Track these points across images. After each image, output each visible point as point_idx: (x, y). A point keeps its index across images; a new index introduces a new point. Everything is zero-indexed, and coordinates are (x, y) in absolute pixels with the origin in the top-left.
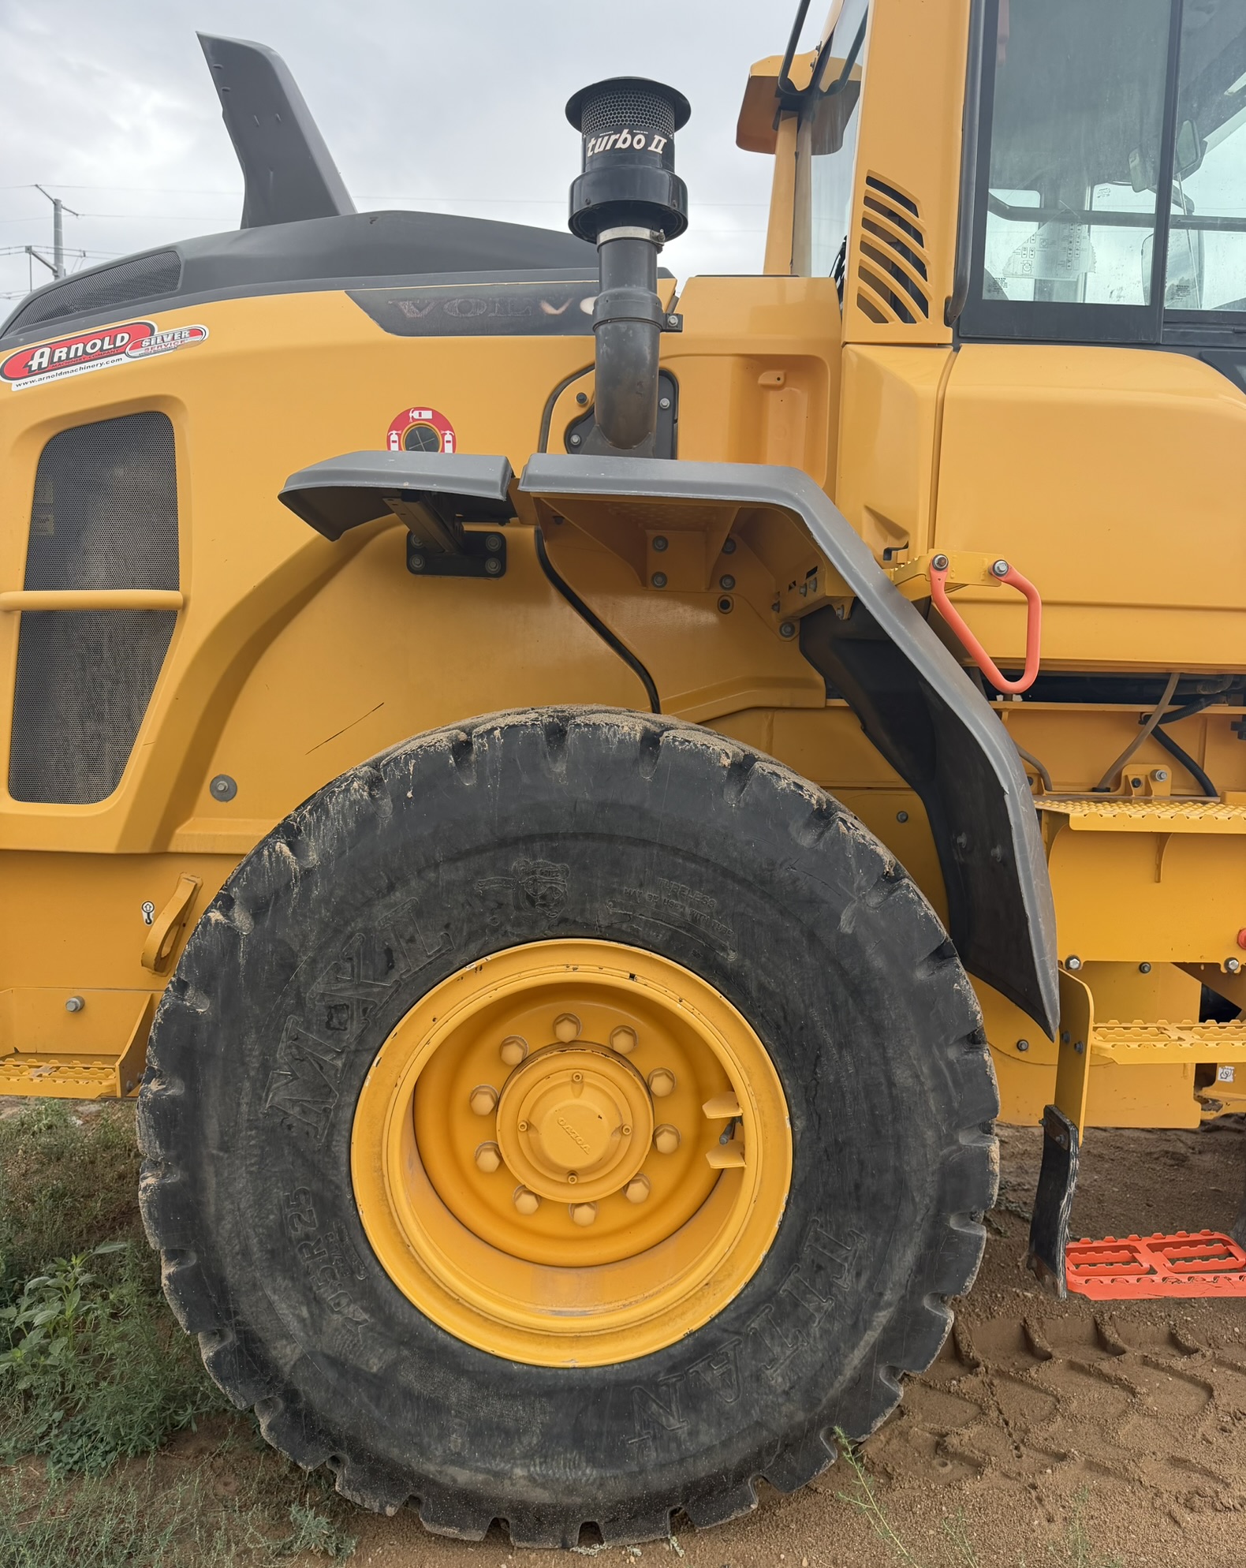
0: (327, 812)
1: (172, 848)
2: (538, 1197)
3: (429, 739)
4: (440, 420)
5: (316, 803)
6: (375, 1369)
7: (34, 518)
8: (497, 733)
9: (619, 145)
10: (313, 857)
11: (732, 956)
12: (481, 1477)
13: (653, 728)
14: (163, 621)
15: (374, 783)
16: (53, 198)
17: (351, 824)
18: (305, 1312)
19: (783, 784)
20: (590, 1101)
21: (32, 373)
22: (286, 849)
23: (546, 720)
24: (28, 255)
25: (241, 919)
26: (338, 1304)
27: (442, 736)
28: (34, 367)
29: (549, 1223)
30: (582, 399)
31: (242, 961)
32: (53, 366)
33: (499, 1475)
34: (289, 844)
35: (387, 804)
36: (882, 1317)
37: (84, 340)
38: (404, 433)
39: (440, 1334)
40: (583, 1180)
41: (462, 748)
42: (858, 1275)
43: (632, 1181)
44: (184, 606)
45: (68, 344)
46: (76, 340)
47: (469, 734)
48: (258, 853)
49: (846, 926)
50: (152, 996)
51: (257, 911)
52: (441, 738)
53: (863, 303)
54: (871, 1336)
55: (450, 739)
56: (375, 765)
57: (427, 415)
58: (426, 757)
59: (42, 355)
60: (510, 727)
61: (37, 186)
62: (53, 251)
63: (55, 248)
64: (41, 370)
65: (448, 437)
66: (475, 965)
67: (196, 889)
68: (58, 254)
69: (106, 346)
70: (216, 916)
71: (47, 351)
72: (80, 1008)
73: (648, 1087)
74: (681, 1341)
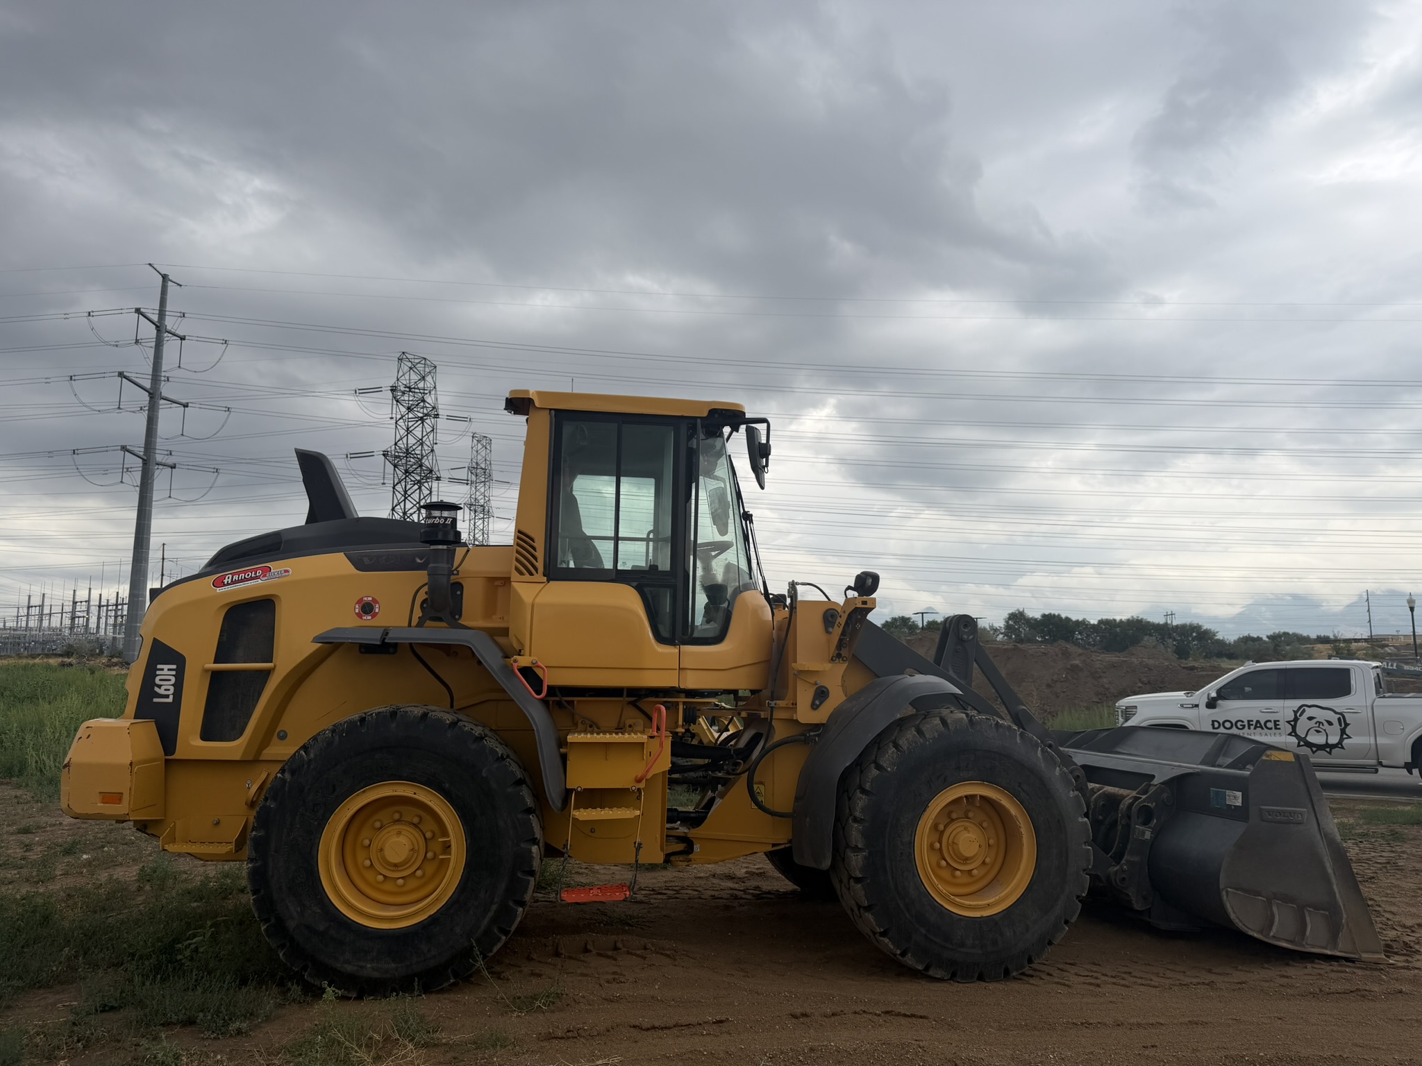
0: (317, 741)
1: (261, 759)
2: (384, 876)
3: (352, 717)
4: (375, 601)
5: (315, 738)
6: (321, 929)
7: (220, 635)
8: (374, 714)
9: (435, 522)
10: (312, 755)
11: (447, 785)
12: (355, 968)
13: (426, 710)
14: (266, 674)
15: (333, 731)
16: (163, 273)
17: (325, 745)
18: (299, 909)
19: (467, 728)
20: (402, 839)
21: (225, 585)
22: (303, 753)
23: (391, 709)
24: (137, 314)
25: (287, 776)
26: (310, 906)
27: (357, 716)
28: (226, 583)
29: (388, 886)
30: (426, 593)
31: (287, 789)
32: (233, 582)
33: (362, 967)
34: (305, 752)
35: (337, 738)
36: (494, 907)
37: (245, 572)
38: (360, 605)
39: (345, 918)
40: (400, 869)
41: (362, 720)
42: (486, 892)
43: (417, 870)
44: (274, 668)
45: (238, 574)
46: (241, 572)
47: (366, 714)
48: (295, 754)
49: (484, 774)
50: (247, 818)
51: (293, 773)
52: (356, 717)
53: (517, 569)
54: (490, 914)
55: (359, 717)
56: (334, 726)
57: (370, 599)
58: (351, 724)
59: (228, 578)
60: (378, 712)
61: (150, 264)
62: (157, 312)
63: (159, 310)
64: (228, 584)
65: (377, 606)
66: (362, 790)
67: (268, 775)
68: (162, 313)
69: (253, 576)
70: (279, 775)
71: (230, 576)
72: (218, 823)
73: (424, 836)
74: (426, 919)
